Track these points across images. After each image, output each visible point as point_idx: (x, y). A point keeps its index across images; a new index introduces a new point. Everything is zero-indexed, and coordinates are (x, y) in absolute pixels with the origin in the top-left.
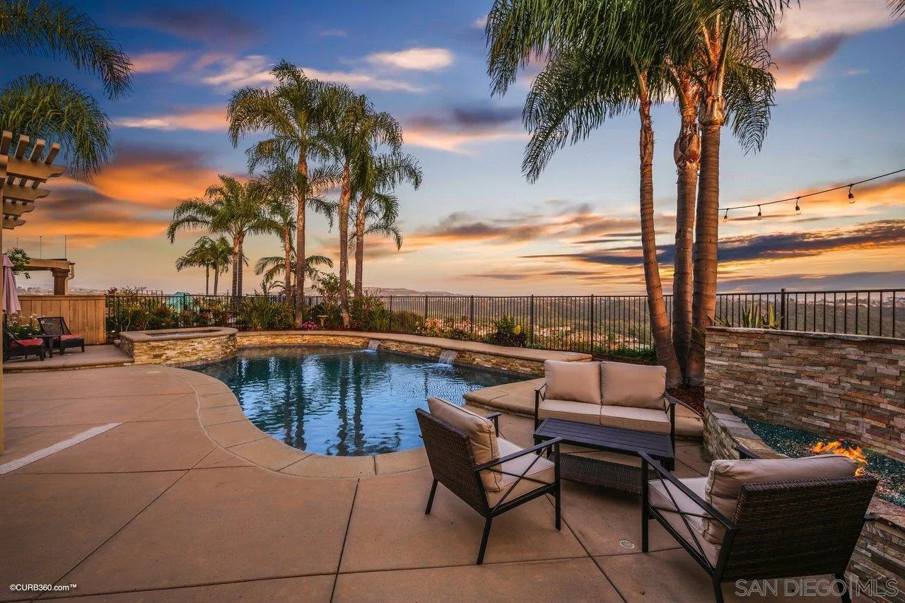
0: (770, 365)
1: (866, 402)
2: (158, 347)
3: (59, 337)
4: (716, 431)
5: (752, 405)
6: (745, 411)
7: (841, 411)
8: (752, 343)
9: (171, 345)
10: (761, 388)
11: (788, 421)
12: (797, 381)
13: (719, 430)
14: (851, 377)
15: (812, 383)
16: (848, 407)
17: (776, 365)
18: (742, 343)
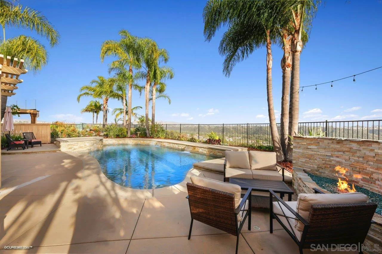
0: (320, 152)
1: (360, 167)
2: (71, 145)
3: (31, 140)
4: (297, 180)
5: (312, 168)
6: (309, 171)
7: (351, 171)
8: (312, 143)
9: (75, 144)
10: (316, 161)
11: (328, 176)
12: (332, 158)
13: (298, 179)
14: (355, 157)
15: (338, 159)
16: (353, 169)
17: (323, 152)
18: (308, 142)
